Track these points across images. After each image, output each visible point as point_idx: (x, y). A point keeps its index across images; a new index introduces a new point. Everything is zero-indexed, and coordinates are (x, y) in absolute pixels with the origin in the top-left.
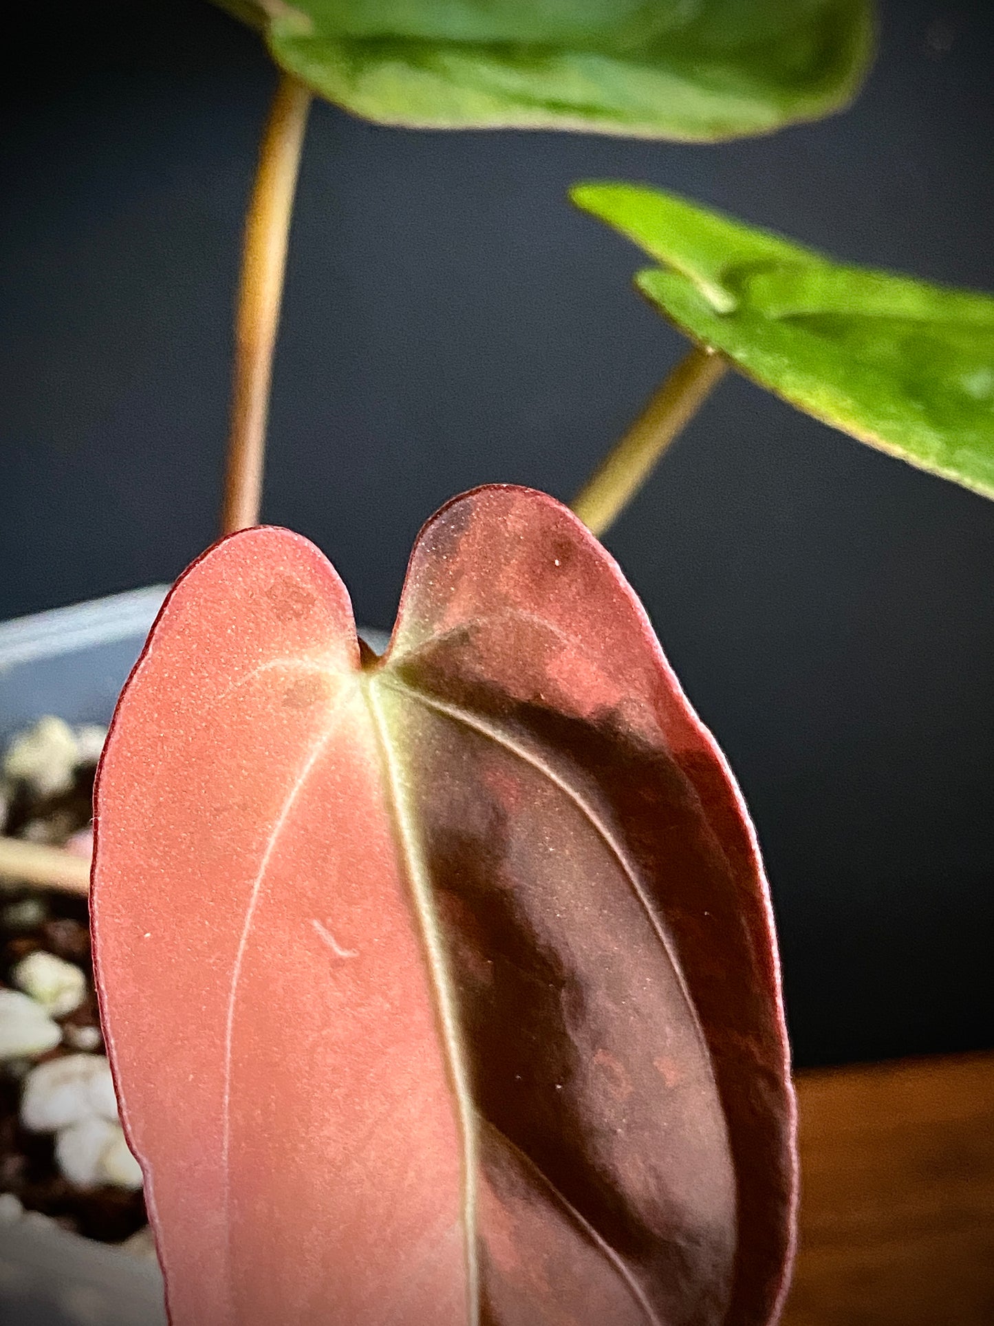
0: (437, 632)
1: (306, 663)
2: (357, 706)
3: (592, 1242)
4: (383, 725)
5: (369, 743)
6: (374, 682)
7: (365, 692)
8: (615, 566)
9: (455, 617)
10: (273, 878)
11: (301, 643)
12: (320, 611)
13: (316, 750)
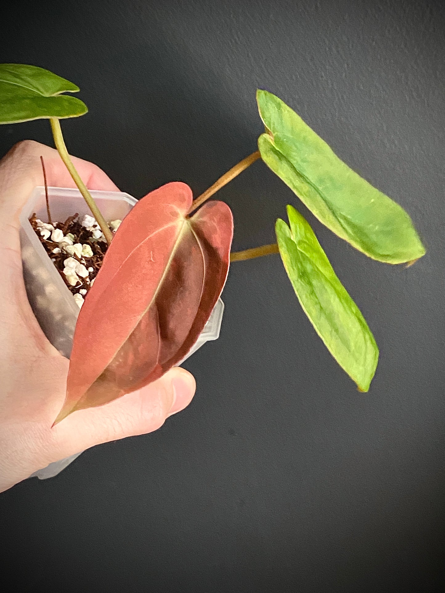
0: (201, 219)
1: (178, 210)
2: (181, 223)
3: (158, 333)
4: (183, 228)
5: (178, 230)
6: (186, 221)
7: (184, 222)
8: (233, 227)
9: (205, 219)
10: (150, 239)
11: (179, 206)
12: (185, 204)
13: (170, 225)
